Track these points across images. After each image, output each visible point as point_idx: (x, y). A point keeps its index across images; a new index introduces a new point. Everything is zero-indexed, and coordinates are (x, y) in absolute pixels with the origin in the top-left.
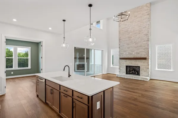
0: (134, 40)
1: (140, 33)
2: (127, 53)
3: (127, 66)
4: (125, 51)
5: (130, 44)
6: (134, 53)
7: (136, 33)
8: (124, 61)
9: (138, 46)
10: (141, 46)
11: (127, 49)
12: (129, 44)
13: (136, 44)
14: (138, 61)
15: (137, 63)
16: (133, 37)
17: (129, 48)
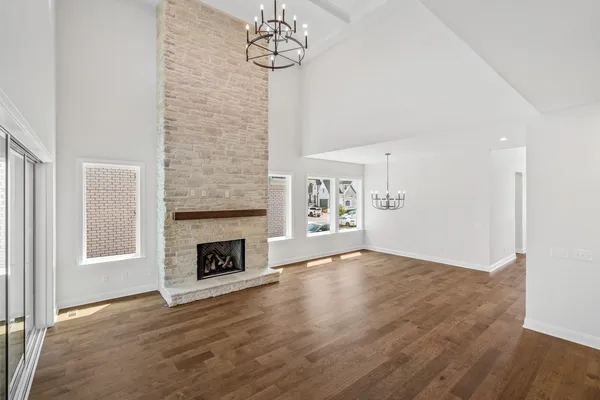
0: (229, 146)
1: (244, 127)
2: (204, 194)
3: (200, 247)
4: (194, 184)
5: (214, 159)
6: (227, 194)
7: (233, 123)
8: (188, 224)
9: (239, 171)
10: (248, 172)
11: (202, 175)
12: (209, 157)
13: (233, 161)
14: (238, 220)
15: (237, 229)
16: (224, 134)
17: (209, 171)
